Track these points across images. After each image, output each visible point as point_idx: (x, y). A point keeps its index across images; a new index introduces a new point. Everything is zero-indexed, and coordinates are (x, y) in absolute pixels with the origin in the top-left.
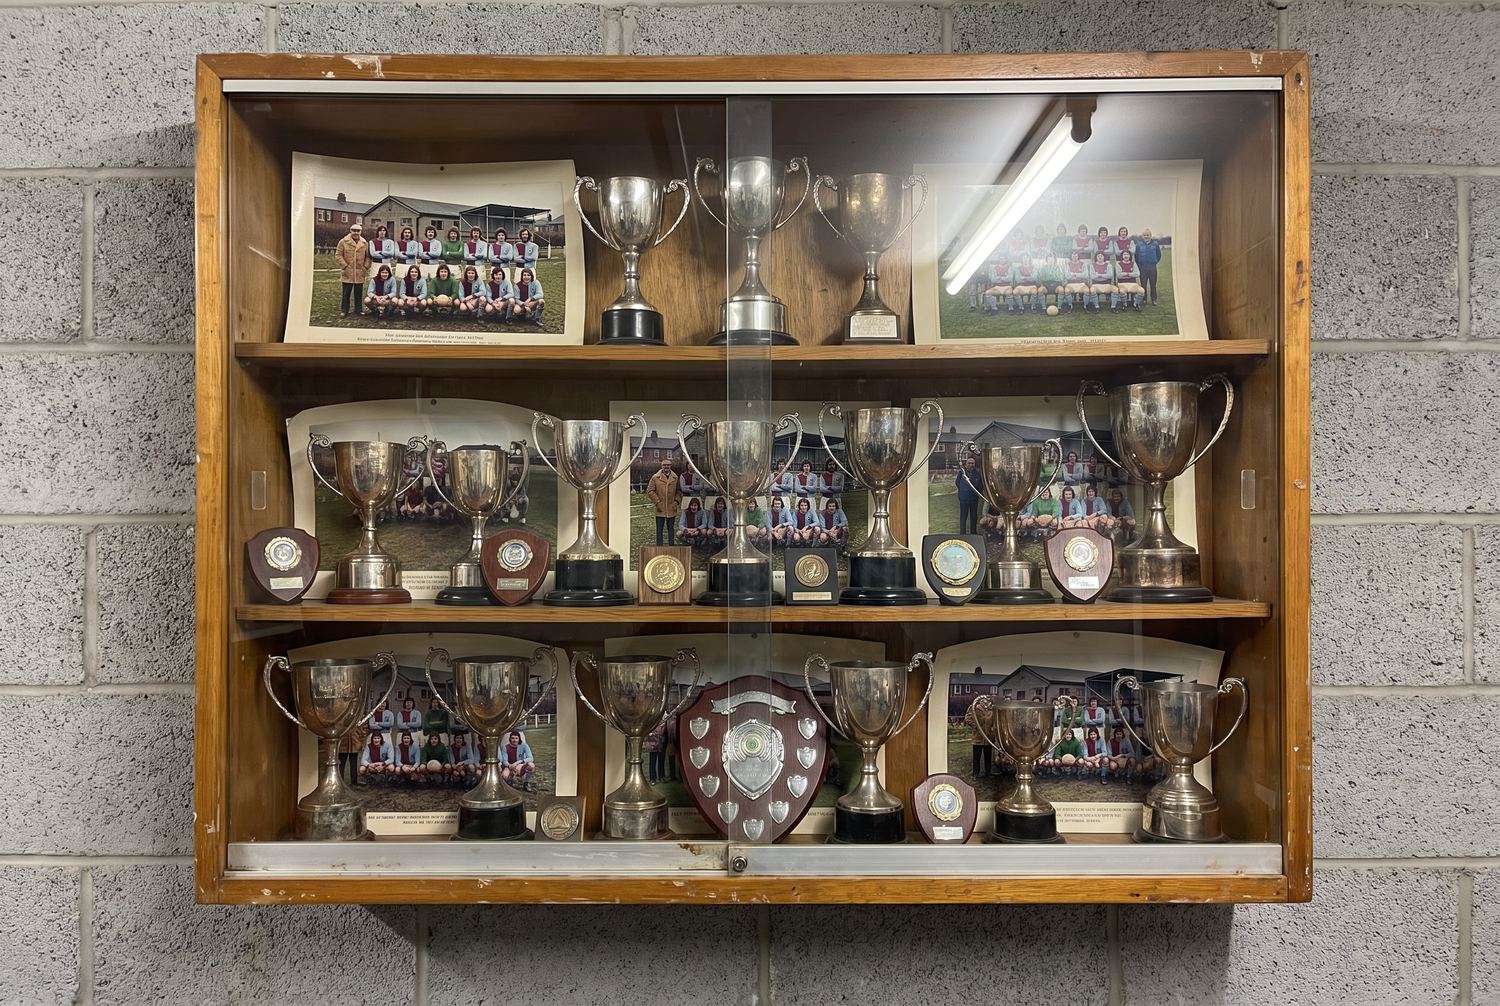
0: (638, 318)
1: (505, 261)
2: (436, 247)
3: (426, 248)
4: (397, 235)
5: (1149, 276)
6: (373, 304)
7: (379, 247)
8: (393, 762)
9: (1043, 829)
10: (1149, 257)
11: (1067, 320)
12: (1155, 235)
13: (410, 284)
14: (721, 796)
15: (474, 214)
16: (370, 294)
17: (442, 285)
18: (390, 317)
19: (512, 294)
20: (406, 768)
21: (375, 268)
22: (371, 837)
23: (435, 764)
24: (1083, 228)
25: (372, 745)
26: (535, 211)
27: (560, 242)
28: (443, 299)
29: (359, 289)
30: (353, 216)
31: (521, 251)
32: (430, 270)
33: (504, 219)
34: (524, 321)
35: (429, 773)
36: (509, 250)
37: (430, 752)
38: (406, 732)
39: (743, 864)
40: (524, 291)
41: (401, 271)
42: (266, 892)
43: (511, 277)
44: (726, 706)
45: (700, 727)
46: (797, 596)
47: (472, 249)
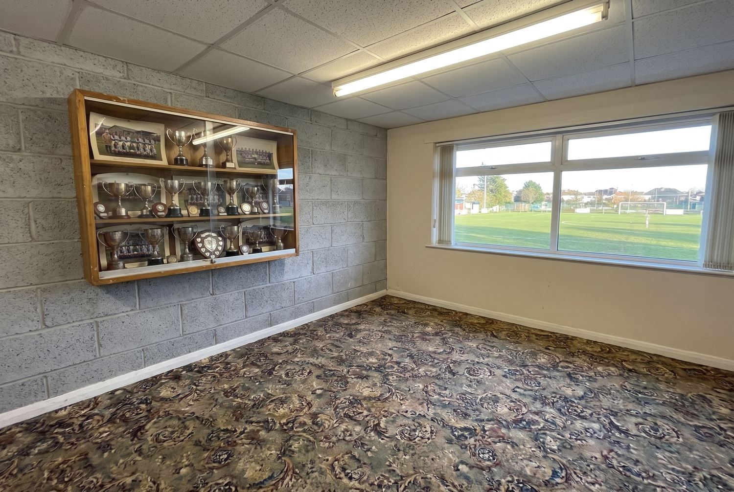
0: (184, 160)
1: (146, 143)
2: (129, 139)
3: (126, 138)
4: (118, 134)
5: (270, 159)
6: (115, 151)
7: (114, 137)
8: (126, 253)
9: (260, 251)
10: (270, 156)
11: (258, 166)
12: (271, 153)
13: (123, 147)
14: (206, 252)
15: (138, 132)
16: (113, 148)
17: (131, 148)
18: (119, 154)
19: (148, 151)
20: (129, 254)
21: (113, 142)
22: (126, 268)
23: (135, 253)
24: (256, 150)
25: (120, 250)
26: (154, 133)
27: (159, 141)
28: (132, 151)
29: (110, 147)
30: (105, 129)
31: (150, 142)
32: (128, 144)
33: (146, 134)
34: (153, 157)
35: (134, 255)
36: (147, 141)
37: (134, 250)
38: (128, 246)
39: (214, 262)
40: (151, 150)
41: (121, 143)
42: (111, 281)
43: (148, 148)
44: (203, 235)
45: (199, 240)
46: (220, 214)
47: (138, 140)
